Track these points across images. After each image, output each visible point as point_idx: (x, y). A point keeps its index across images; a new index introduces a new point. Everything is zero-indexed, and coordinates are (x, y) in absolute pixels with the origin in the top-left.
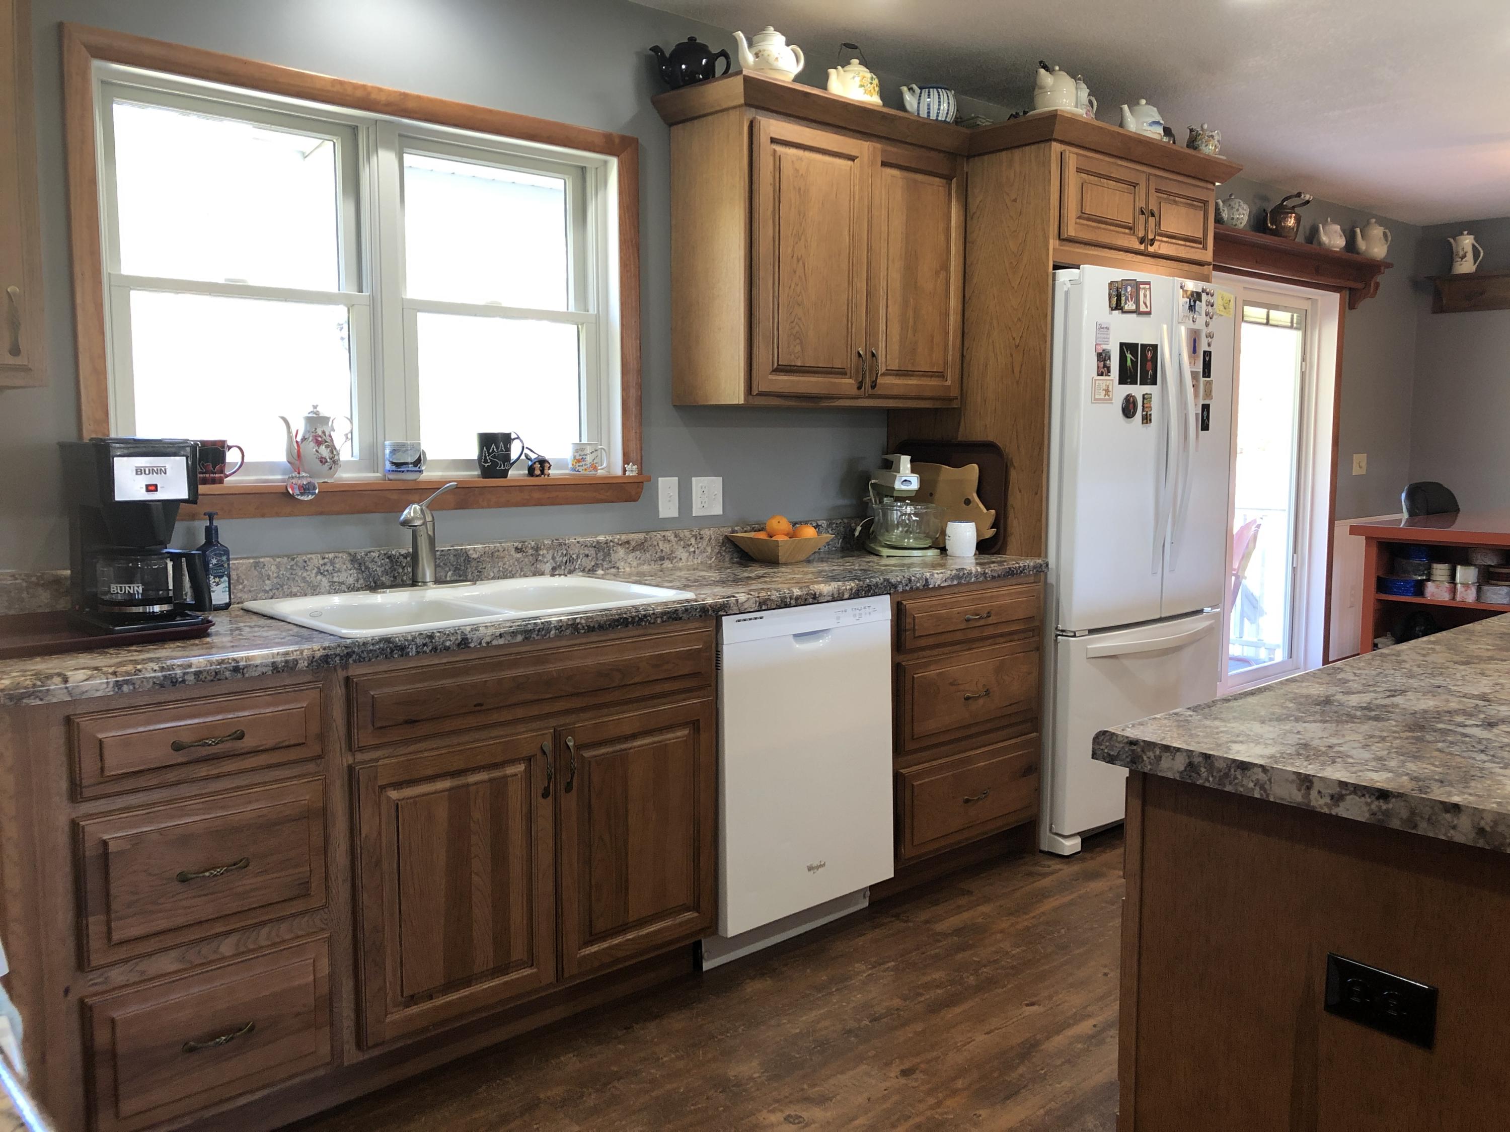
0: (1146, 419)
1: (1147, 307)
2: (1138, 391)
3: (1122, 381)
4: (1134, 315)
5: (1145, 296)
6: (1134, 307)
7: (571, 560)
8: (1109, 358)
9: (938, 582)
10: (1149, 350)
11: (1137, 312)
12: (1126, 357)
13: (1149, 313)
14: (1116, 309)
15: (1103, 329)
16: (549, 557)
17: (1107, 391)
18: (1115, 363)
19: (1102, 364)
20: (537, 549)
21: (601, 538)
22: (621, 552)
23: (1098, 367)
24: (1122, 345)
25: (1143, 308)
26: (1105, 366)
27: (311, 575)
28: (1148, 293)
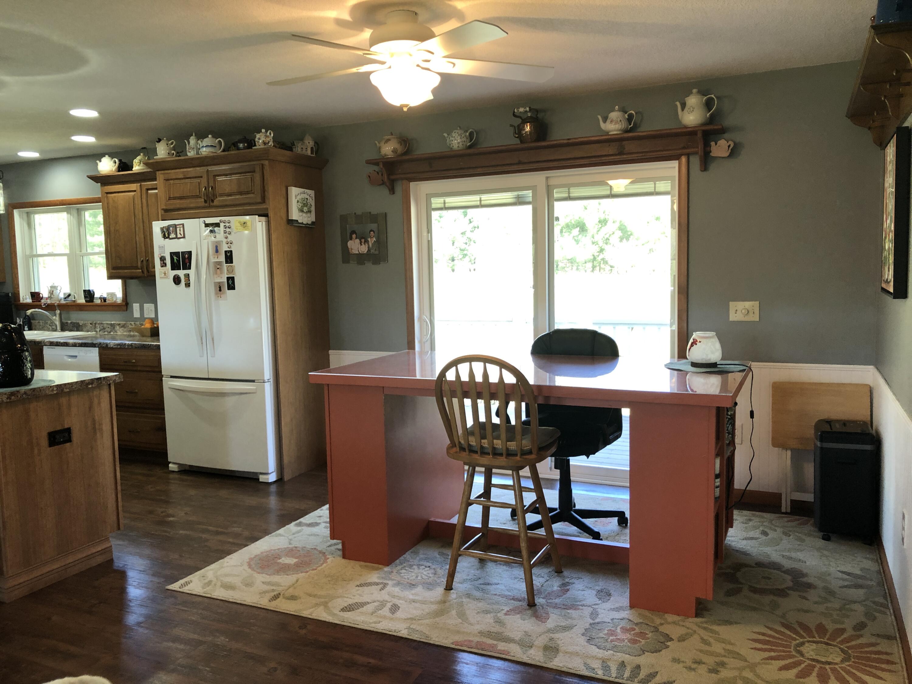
0: (188, 285)
1: (181, 235)
2: (181, 273)
3: (173, 268)
4: (176, 240)
5: (180, 230)
6: (174, 236)
7: (104, 329)
8: (165, 259)
9: (112, 346)
10: (186, 254)
11: (177, 238)
12: (174, 258)
13: (184, 237)
14: (167, 238)
15: (162, 248)
16: (98, 327)
17: (165, 274)
18: (168, 261)
19: (162, 262)
20: (95, 324)
21: (113, 322)
22: (118, 327)
23: (161, 264)
24: (171, 253)
25: (179, 236)
26: (164, 263)
27: (48, 326)
28: (182, 229)
